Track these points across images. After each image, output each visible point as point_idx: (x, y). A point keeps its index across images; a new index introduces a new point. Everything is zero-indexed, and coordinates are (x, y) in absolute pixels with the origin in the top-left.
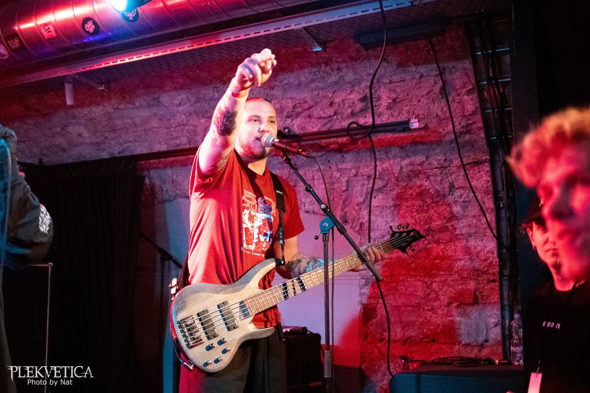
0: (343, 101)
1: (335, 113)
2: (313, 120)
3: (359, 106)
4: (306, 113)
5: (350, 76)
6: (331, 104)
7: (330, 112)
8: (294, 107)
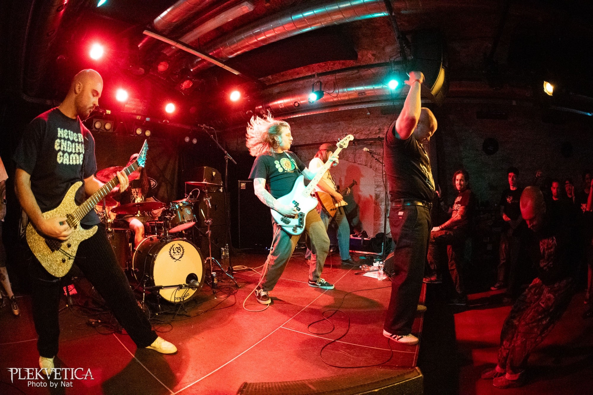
0: (373, 129)
1: (370, 133)
2: (363, 135)
3: (378, 131)
4: (361, 133)
5: (376, 122)
6: (369, 130)
7: (368, 132)
8: (357, 130)
